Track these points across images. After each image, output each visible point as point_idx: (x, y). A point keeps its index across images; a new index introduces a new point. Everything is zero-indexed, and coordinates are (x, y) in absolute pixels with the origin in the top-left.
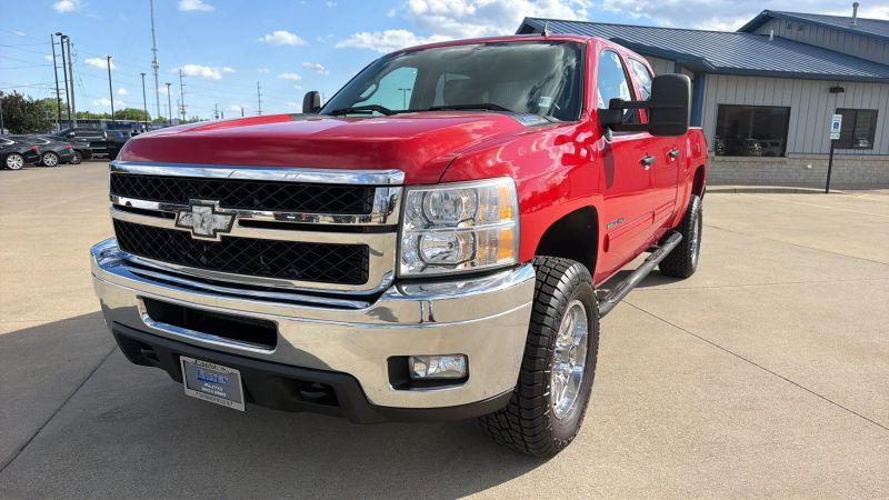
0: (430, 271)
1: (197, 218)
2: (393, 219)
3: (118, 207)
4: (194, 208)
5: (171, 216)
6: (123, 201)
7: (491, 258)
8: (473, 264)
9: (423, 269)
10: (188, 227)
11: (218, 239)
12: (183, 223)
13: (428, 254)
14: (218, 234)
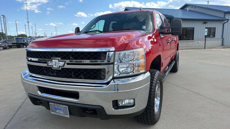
0: (121, 75)
1: (54, 63)
2: (112, 61)
3: (28, 61)
4: (53, 60)
5: (46, 63)
6: (30, 59)
7: (138, 71)
8: (133, 73)
9: (120, 75)
10: (51, 66)
11: (60, 69)
12: (50, 64)
13: (121, 70)
14: (60, 67)
